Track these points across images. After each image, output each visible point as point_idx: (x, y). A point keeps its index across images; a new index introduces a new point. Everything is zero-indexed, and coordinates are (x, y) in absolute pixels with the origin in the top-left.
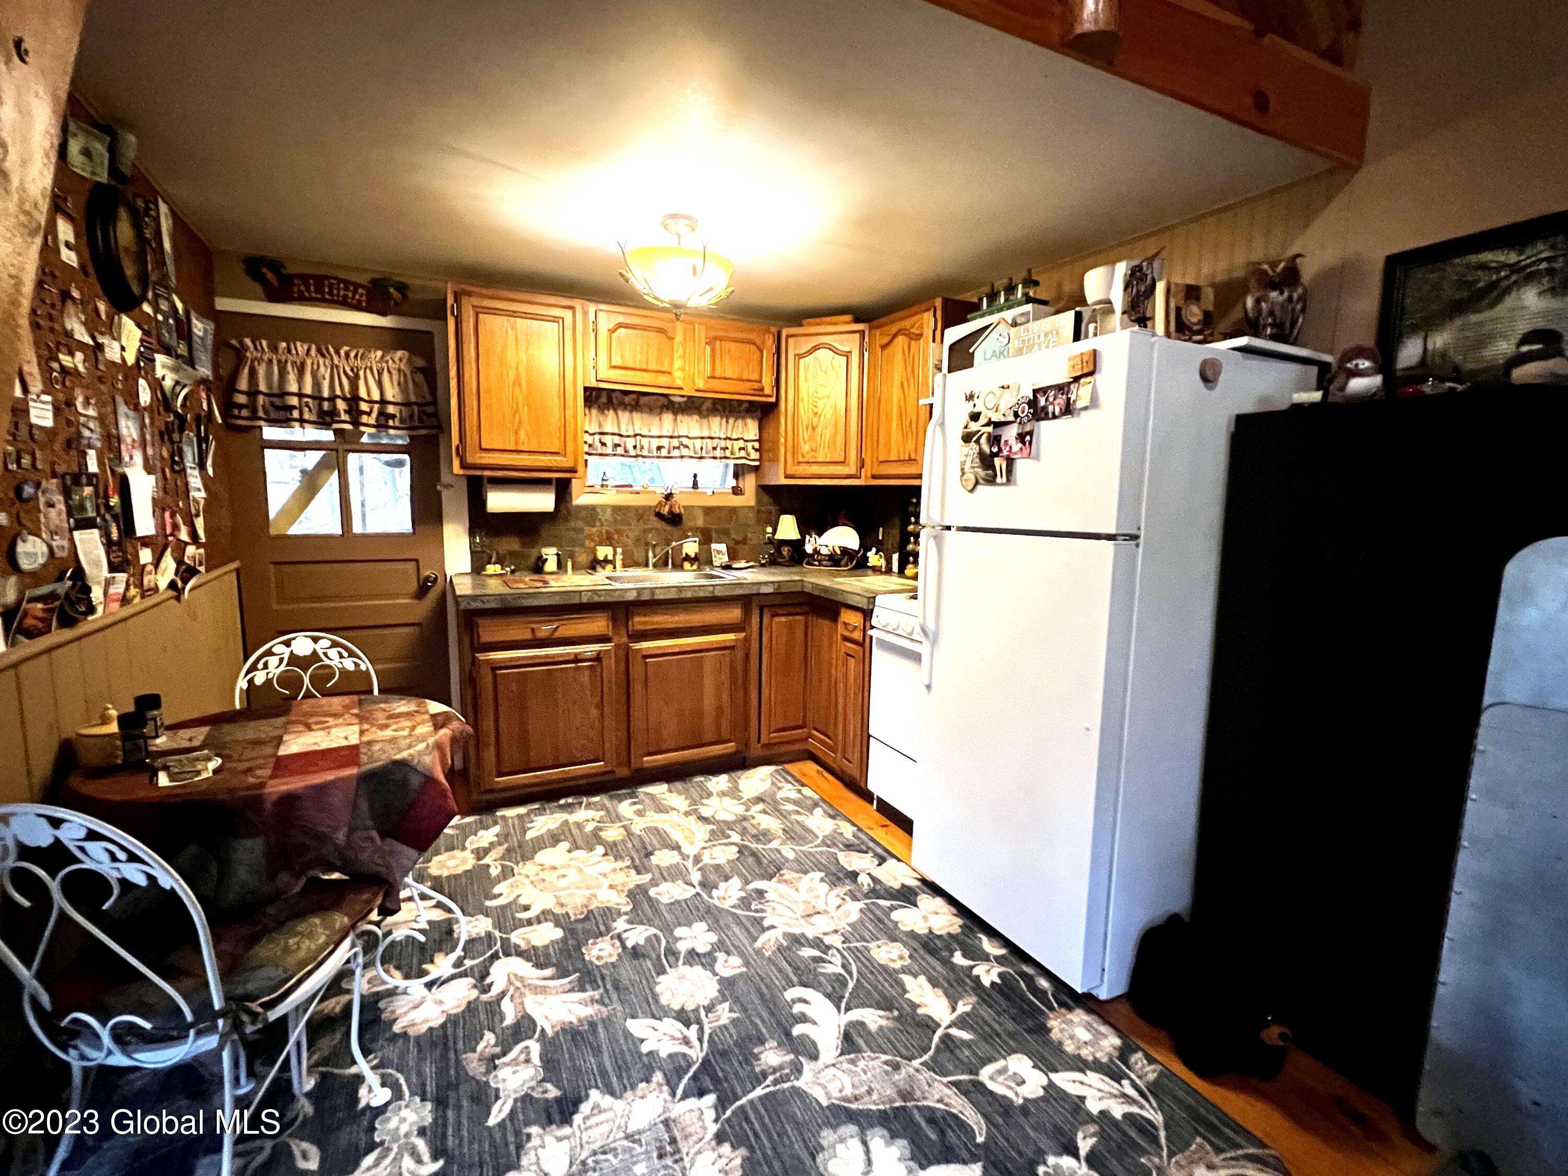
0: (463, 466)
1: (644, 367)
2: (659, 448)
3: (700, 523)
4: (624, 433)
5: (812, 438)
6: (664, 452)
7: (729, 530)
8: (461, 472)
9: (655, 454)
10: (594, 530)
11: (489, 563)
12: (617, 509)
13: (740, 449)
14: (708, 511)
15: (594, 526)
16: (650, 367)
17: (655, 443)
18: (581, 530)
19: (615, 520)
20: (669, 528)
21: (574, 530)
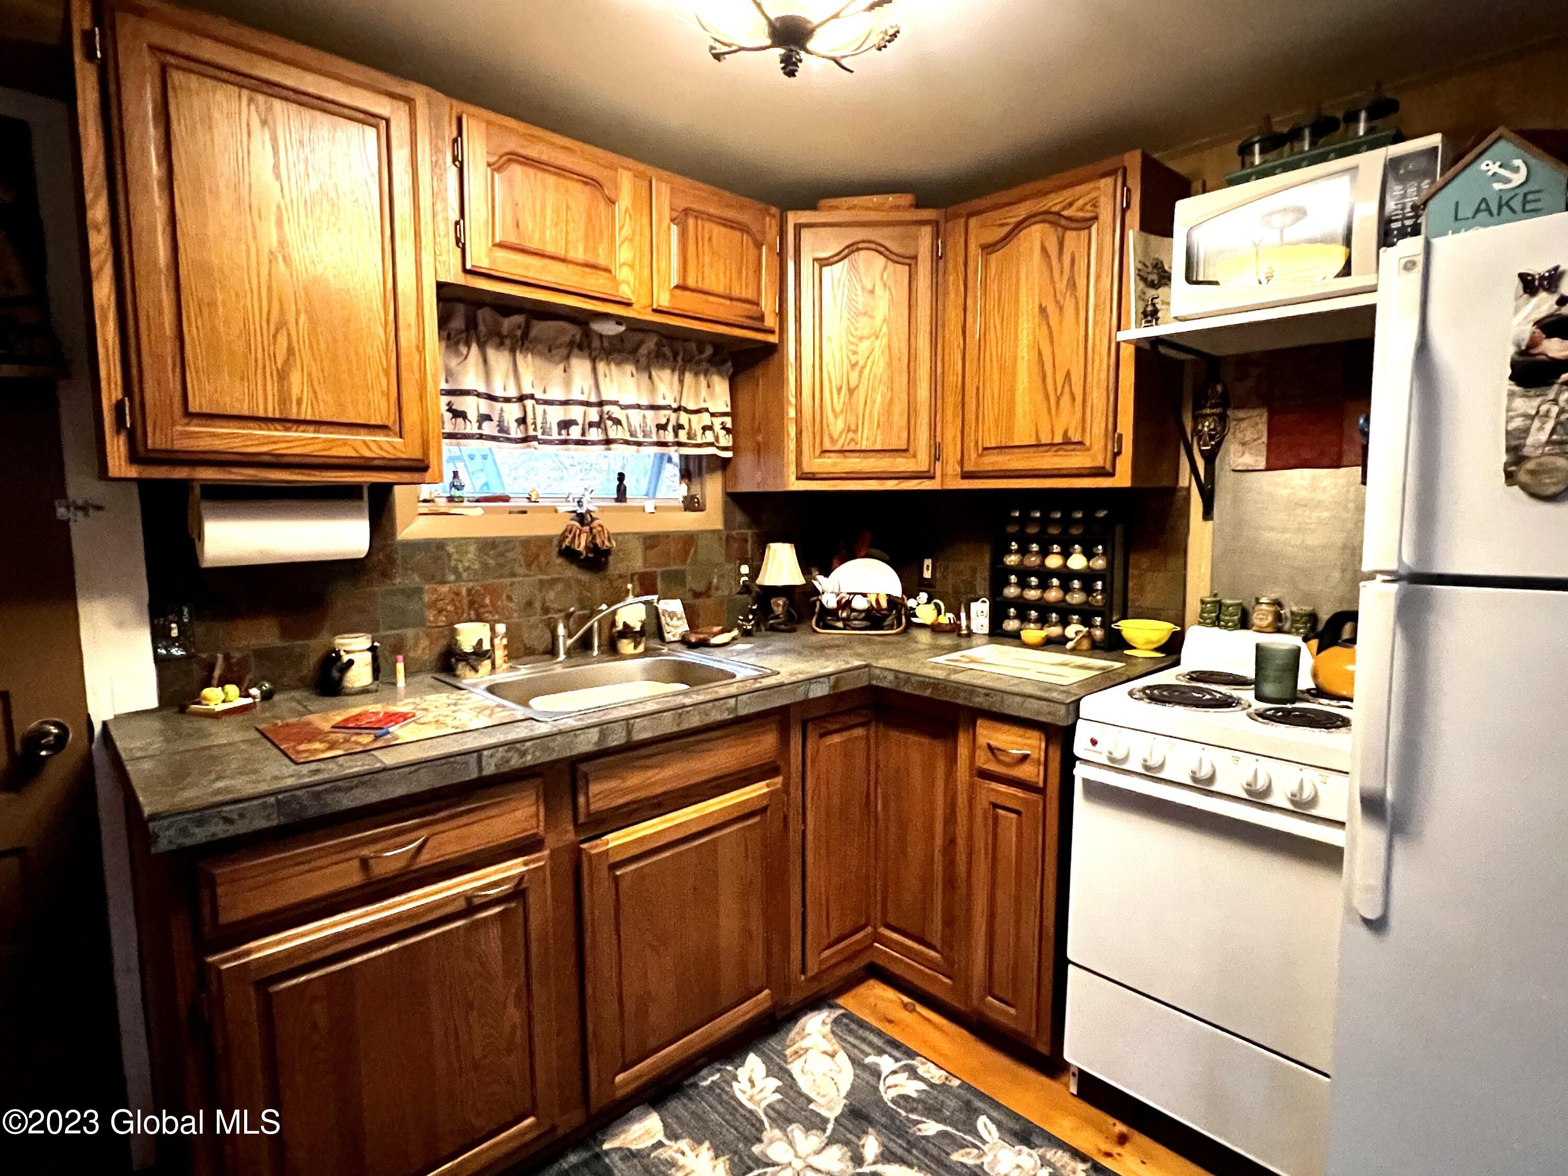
0: (134, 457)
1: (561, 253)
2: (565, 425)
3: (638, 565)
4: (498, 392)
5: (849, 407)
6: (575, 433)
7: (683, 572)
8: (133, 472)
9: (555, 436)
10: (444, 589)
11: (209, 685)
12: (488, 545)
13: (705, 428)
14: (651, 541)
15: (443, 582)
16: (571, 255)
17: (556, 414)
18: (418, 591)
19: (485, 566)
20: (585, 577)
21: (403, 592)
